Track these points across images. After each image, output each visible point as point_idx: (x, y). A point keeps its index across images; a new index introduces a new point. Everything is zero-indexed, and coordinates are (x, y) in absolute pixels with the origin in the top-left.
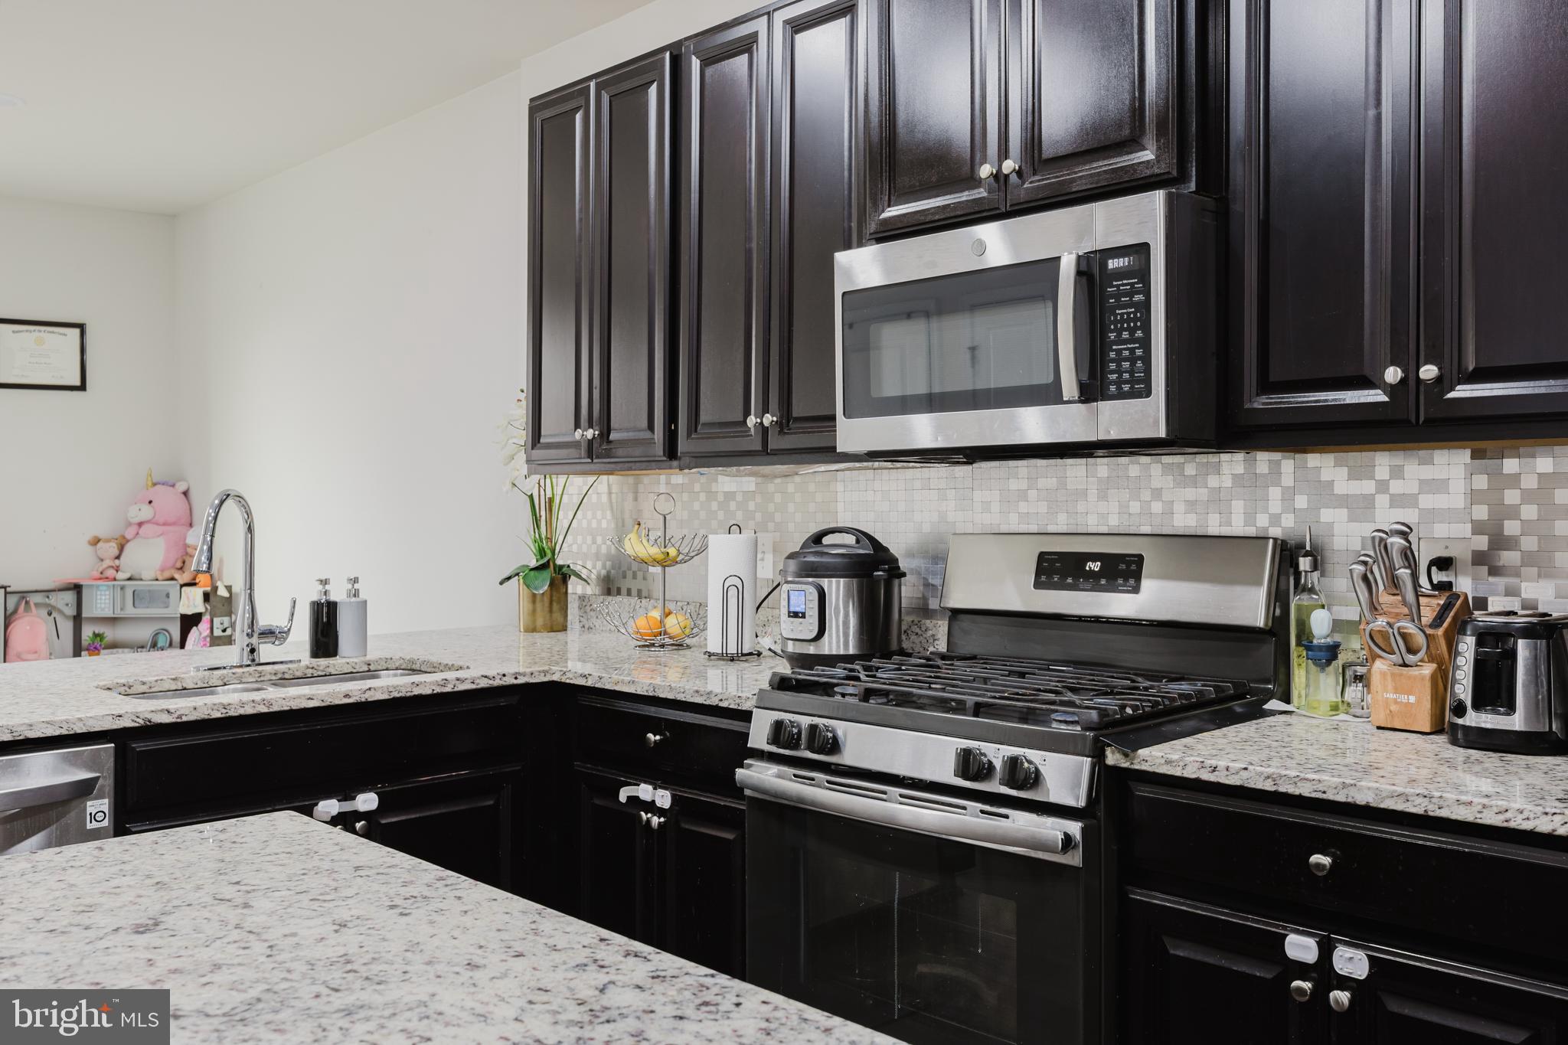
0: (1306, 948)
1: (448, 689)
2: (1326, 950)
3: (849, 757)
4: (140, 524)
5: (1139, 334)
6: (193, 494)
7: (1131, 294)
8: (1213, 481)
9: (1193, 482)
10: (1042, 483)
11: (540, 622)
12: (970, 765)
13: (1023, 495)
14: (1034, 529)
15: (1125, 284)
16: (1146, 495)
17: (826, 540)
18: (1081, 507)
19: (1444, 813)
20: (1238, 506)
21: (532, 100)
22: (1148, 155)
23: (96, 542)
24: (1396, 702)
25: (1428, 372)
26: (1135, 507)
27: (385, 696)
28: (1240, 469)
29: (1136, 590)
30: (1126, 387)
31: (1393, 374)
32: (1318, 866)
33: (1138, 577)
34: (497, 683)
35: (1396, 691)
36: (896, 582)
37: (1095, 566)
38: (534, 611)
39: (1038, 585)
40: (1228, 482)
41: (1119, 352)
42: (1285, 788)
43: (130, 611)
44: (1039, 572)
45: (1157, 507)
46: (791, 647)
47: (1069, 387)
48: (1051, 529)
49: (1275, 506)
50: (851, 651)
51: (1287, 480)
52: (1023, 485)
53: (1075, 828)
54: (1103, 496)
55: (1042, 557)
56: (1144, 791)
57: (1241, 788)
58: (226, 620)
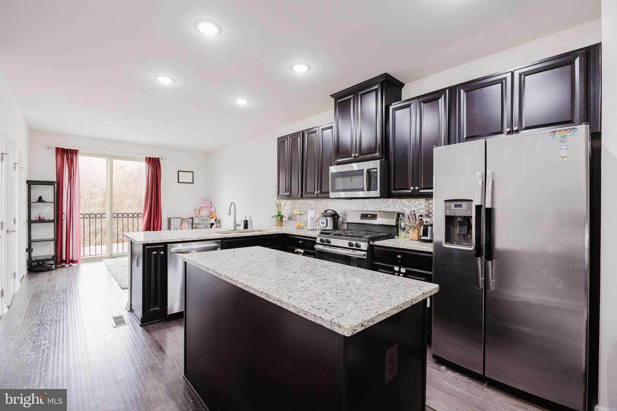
0: (397, 269)
1: (268, 234)
2: (400, 269)
3: (332, 244)
4: (203, 207)
5: (376, 181)
6: (212, 202)
7: (375, 175)
8: (388, 203)
9: (385, 203)
10: (363, 203)
11: (278, 225)
12: (350, 244)
13: (359, 205)
14: (361, 210)
15: (374, 174)
16: (378, 205)
17: (327, 211)
18: (368, 207)
19: (415, 249)
20: (392, 207)
21: (278, 138)
22: (377, 154)
23: (195, 210)
24: (413, 236)
25: (417, 188)
26: (376, 207)
27: (259, 235)
28: (392, 201)
29: (376, 220)
30: (374, 189)
31: (412, 188)
32: (399, 257)
33: (376, 217)
34: (275, 233)
35: (413, 234)
36: (339, 218)
37: (369, 216)
38: (277, 223)
39: (361, 219)
40: (390, 203)
41: (373, 184)
42: (395, 246)
43: (202, 222)
44: (361, 217)
45: (379, 207)
46: (322, 228)
47: (365, 189)
48: (363, 210)
49: (397, 207)
50: (331, 229)
51: (399, 203)
52: (359, 203)
53: (365, 253)
54: (371, 205)
55: (362, 214)
56: (375, 248)
57: (389, 247)
58: (219, 224)
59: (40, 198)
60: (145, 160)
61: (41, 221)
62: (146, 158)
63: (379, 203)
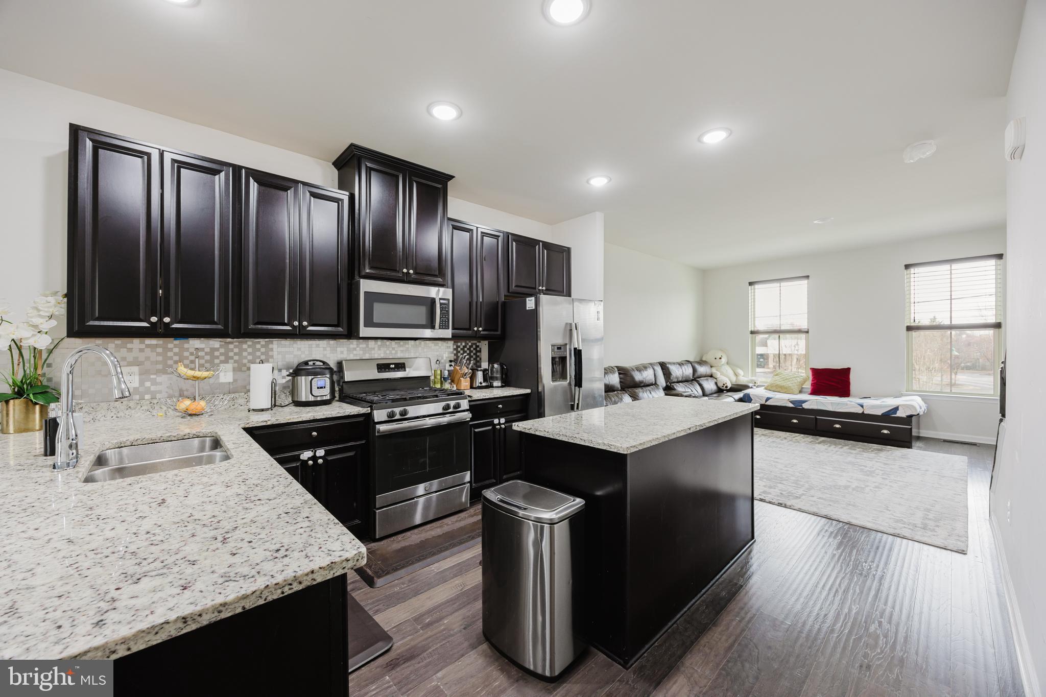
0: (497, 421)
5: (447, 317)
7: (445, 308)
8: (407, 346)
9: (401, 346)
10: (361, 346)
12: (445, 407)
13: (355, 349)
14: (358, 358)
16: (391, 349)
18: (373, 352)
22: (440, 279)
25: (480, 329)
26: (388, 352)
29: (405, 370)
30: (444, 327)
31: (476, 329)
32: (500, 407)
33: (404, 367)
35: (465, 383)
37: (392, 366)
39: (379, 373)
41: (443, 320)
44: (378, 369)
45: (394, 352)
48: (364, 358)
52: (355, 346)
54: (379, 349)
55: (377, 365)
63: (393, 347)
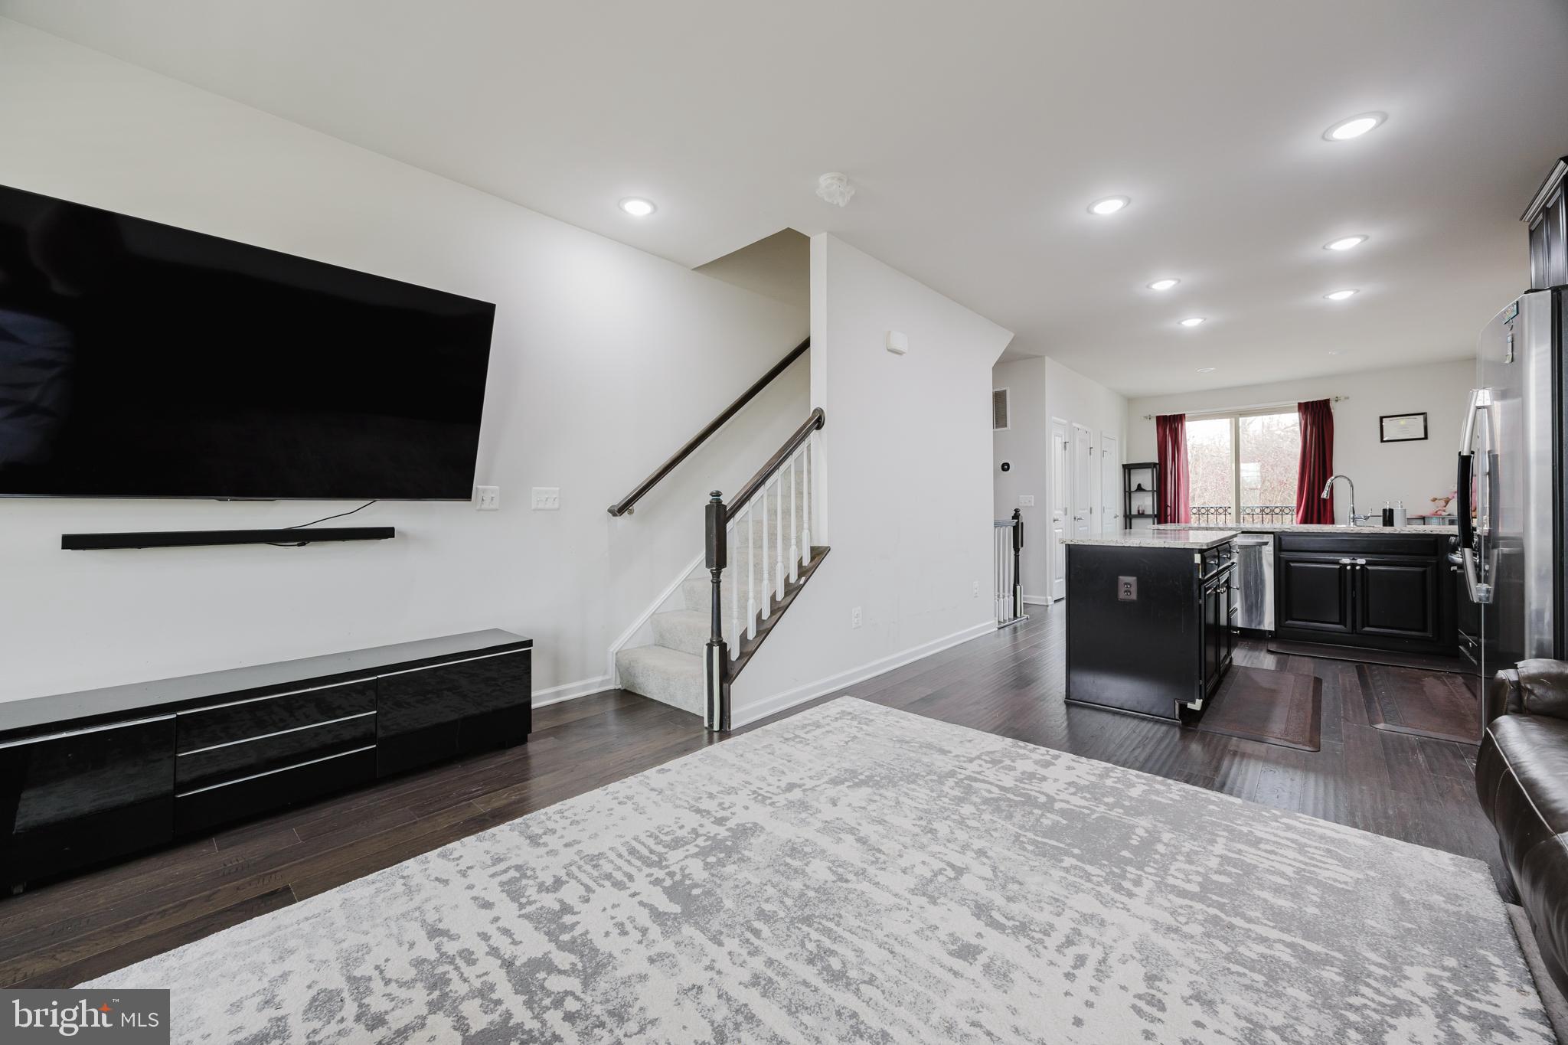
23: (1434, 500)
59: (1139, 485)
60: (1297, 409)
61: (1141, 515)
62: (1300, 404)
